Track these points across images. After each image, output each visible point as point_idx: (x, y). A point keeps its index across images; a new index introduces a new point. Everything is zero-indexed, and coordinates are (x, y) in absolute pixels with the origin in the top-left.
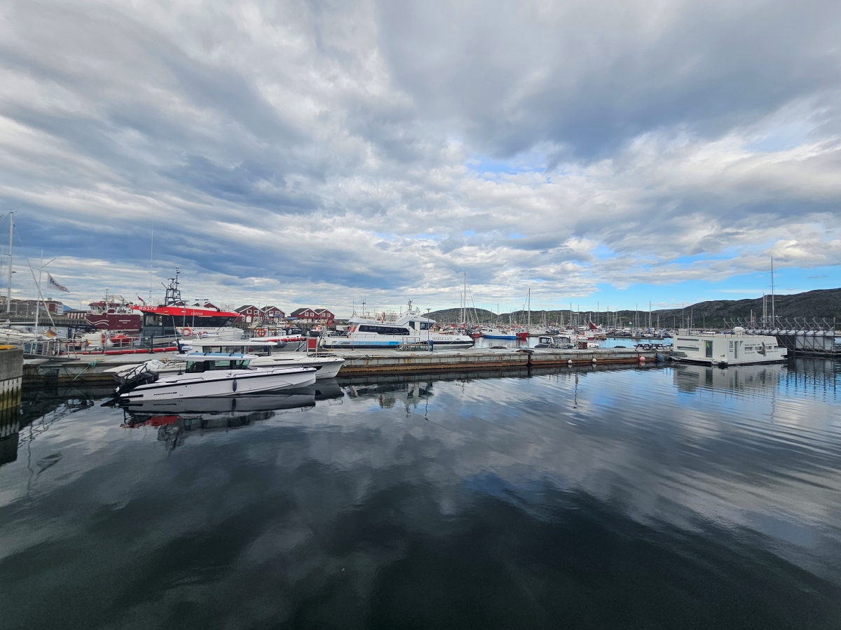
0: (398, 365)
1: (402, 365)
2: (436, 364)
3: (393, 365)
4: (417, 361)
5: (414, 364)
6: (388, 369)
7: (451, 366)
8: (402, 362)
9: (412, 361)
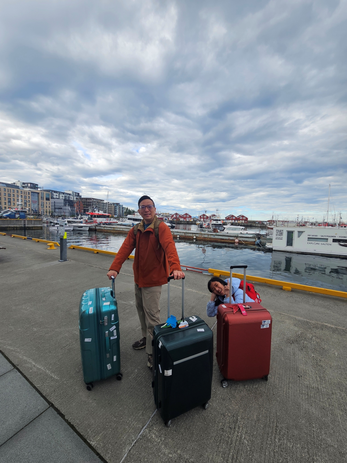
0: (111, 230)
1: (112, 230)
2: (121, 231)
3: (110, 230)
4: (116, 229)
5: (115, 230)
6: (109, 231)
7: (126, 232)
8: (112, 229)
9: (115, 229)
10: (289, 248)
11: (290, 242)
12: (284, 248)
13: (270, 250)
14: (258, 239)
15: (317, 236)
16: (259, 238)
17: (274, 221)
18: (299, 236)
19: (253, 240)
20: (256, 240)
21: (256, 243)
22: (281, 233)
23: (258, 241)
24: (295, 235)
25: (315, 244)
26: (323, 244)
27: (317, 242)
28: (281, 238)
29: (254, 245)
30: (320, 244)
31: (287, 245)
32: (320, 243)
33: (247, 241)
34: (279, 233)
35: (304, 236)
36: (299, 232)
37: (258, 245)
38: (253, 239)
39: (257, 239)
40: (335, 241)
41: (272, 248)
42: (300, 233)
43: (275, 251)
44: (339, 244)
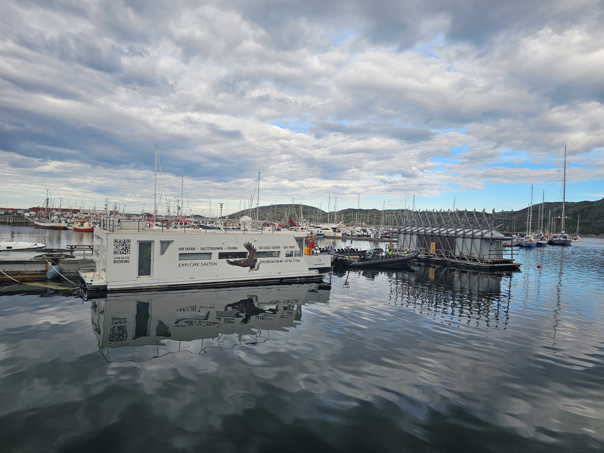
10: (144, 281)
11: (145, 268)
12: (134, 283)
13: (101, 292)
14: (53, 265)
15: (194, 249)
16: (56, 261)
17: (49, 210)
18: (162, 252)
19: (40, 268)
20: (46, 267)
21: (49, 276)
22: (124, 247)
23: (54, 269)
24: (156, 248)
25: (192, 265)
26: (205, 264)
27: (194, 262)
28: (126, 259)
29: (44, 280)
30: (200, 264)
31: (140, 274)
32: (200, 261)
33: (19, 273)
34: (121, 248)
35: (173, 251)
36: (162, 242)
37: (57, 279)
38: (39, 265)
39: (50, 263)
40: (222, 256)
41: (106, 286)
42: (165, 244)
43: (113, 291)
44: (228, 261)
